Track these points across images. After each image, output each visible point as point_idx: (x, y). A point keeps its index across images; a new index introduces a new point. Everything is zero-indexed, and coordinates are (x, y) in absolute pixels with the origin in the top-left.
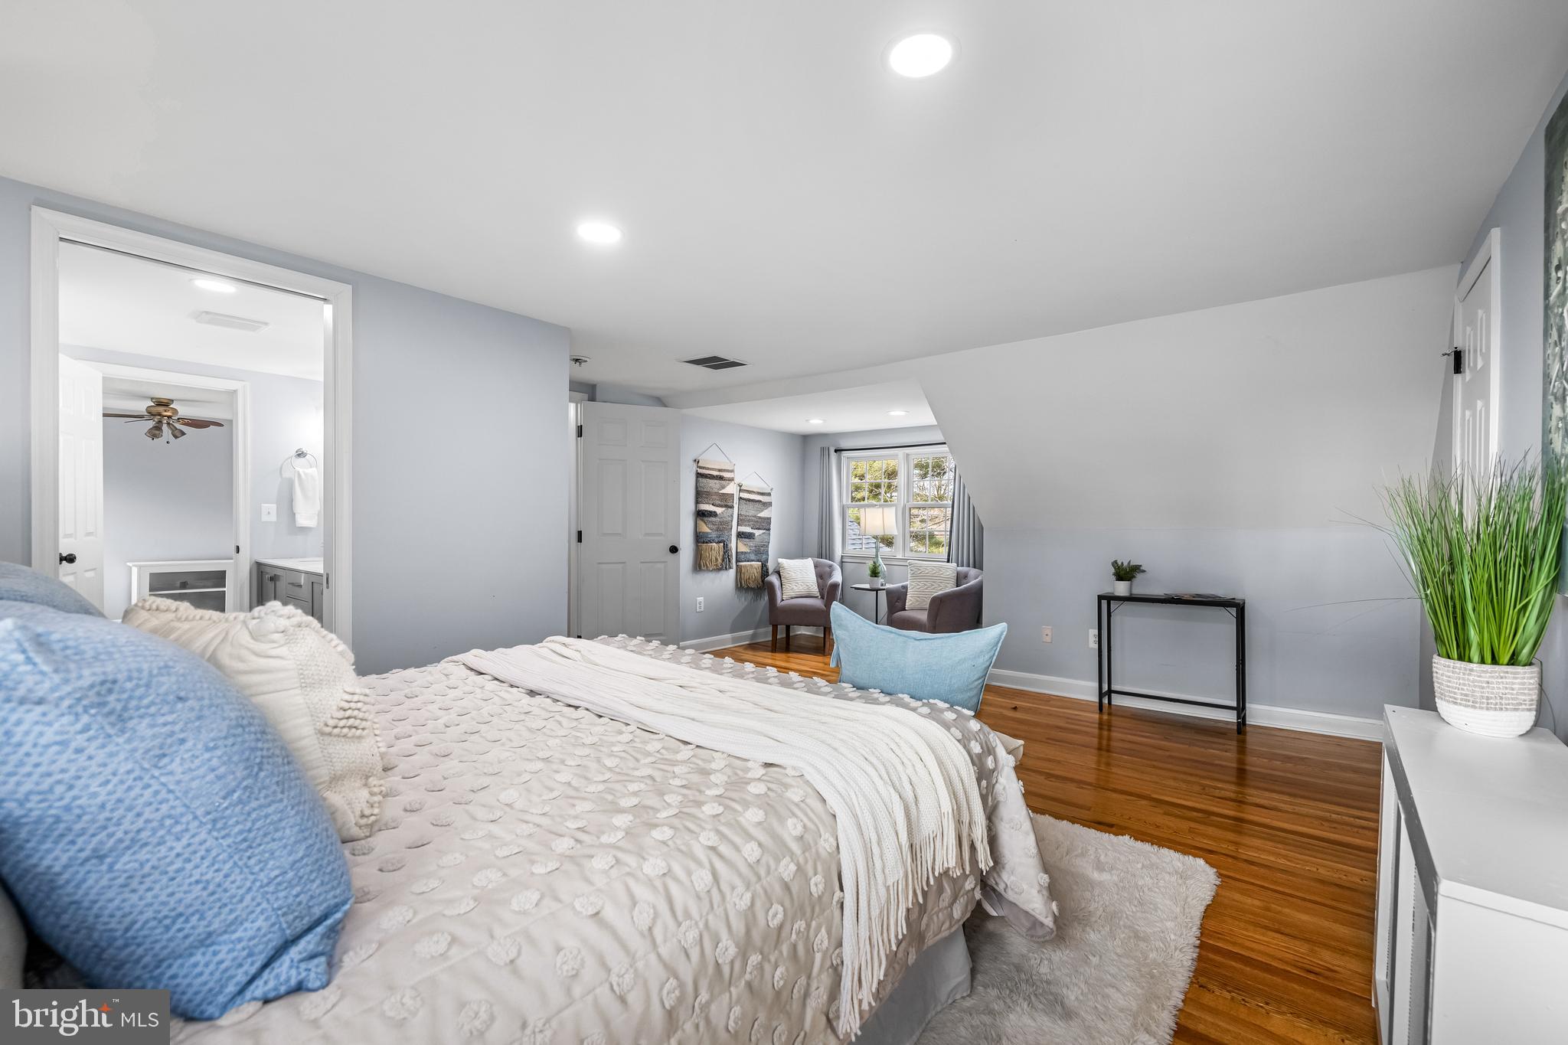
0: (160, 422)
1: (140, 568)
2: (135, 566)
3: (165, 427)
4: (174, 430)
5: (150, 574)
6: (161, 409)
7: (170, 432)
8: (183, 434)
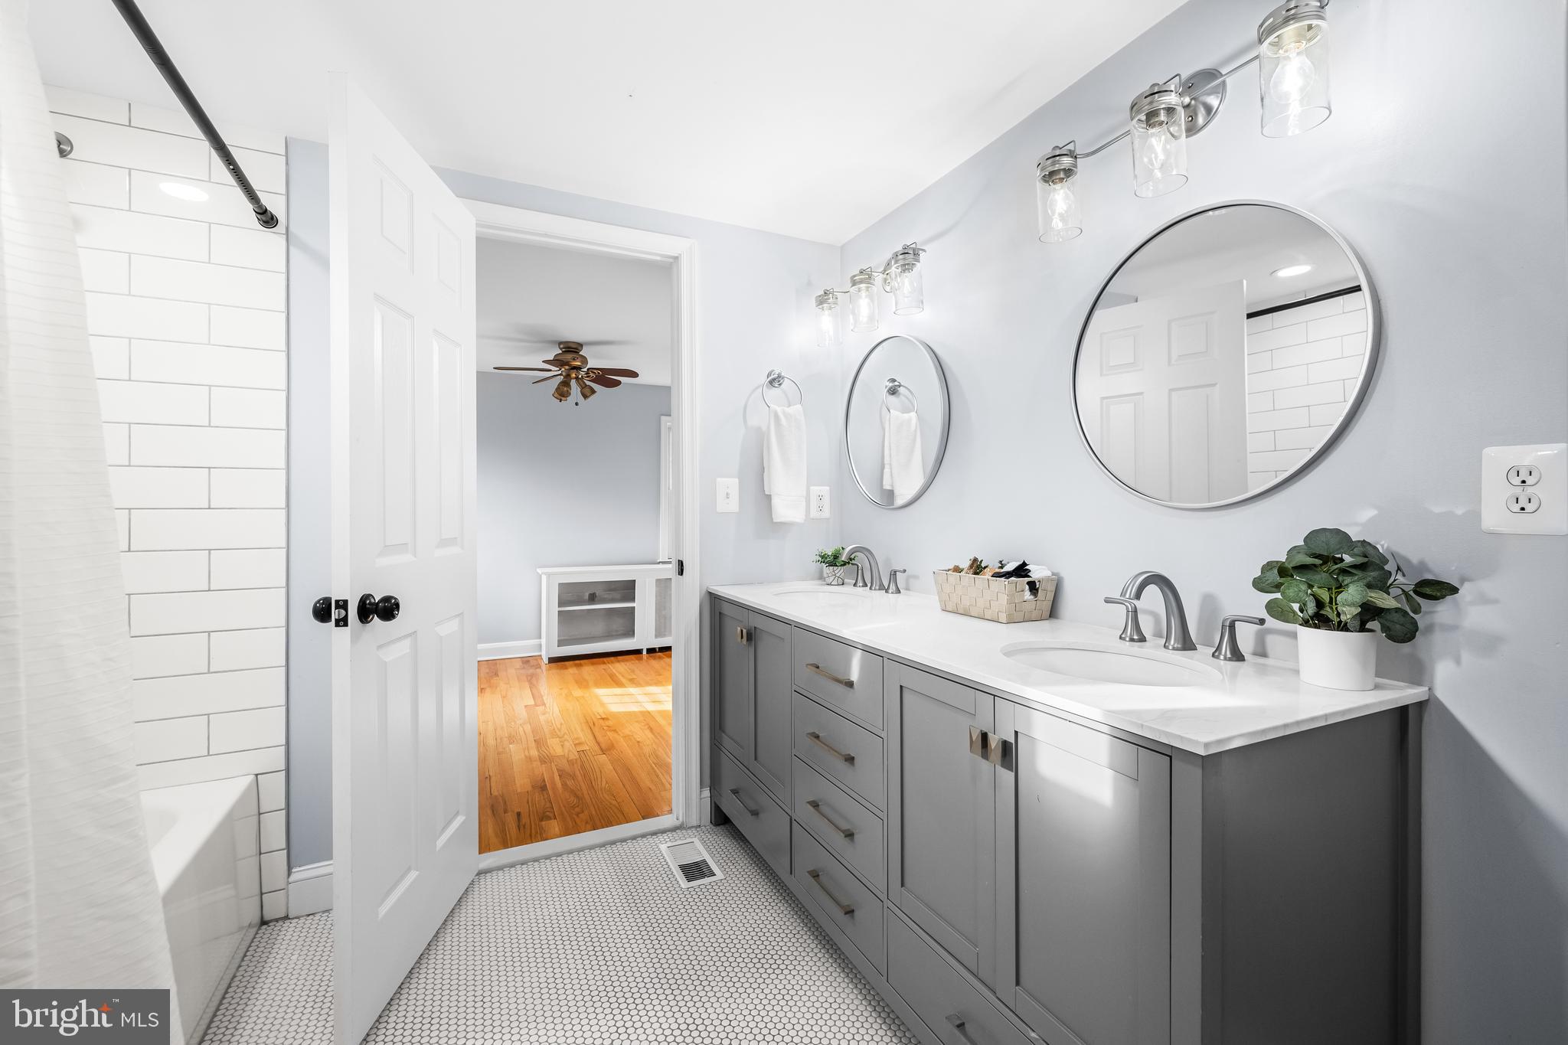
0: (568, 376)
1: (549, 575)
2: (545, 574)
3: (573, 383)
4: (583, 387)
5: (559, 584)
6: (569, 357)
7: (579, 390)
8: (593, 392)
